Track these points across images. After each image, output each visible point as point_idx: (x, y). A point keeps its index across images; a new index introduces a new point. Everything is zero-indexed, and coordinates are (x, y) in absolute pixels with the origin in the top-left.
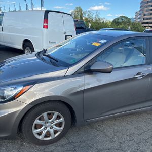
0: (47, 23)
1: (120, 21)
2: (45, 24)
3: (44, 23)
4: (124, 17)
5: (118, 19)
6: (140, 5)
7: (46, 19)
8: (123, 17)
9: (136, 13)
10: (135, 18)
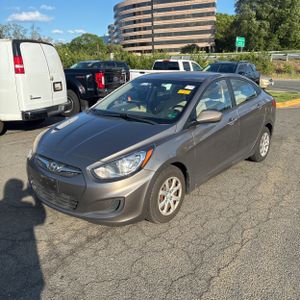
0: (21, 63)
1: (84, 43)
2: (17, 66)
3: (16, 63)
4: (90, 35)
5: (79, 39)
6: (113, 14)
7: (18, 58)
8: (87, 35)
9: (109, 27)
10: (110, 37)
